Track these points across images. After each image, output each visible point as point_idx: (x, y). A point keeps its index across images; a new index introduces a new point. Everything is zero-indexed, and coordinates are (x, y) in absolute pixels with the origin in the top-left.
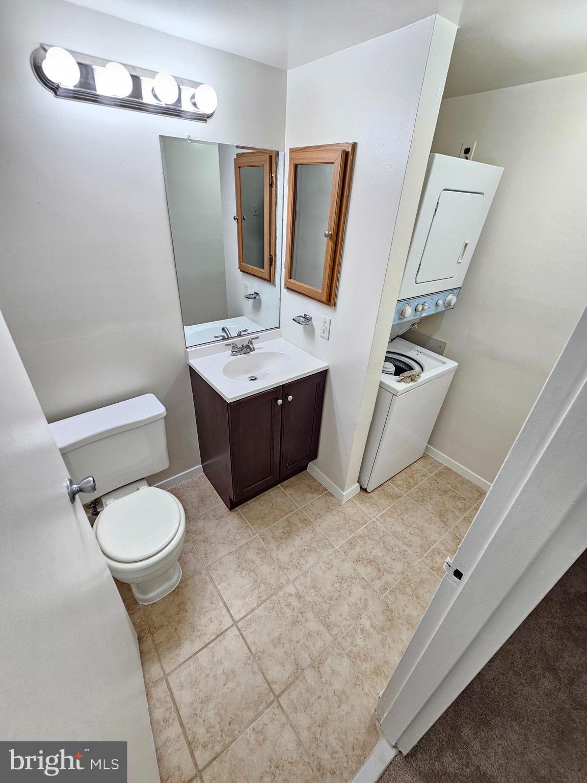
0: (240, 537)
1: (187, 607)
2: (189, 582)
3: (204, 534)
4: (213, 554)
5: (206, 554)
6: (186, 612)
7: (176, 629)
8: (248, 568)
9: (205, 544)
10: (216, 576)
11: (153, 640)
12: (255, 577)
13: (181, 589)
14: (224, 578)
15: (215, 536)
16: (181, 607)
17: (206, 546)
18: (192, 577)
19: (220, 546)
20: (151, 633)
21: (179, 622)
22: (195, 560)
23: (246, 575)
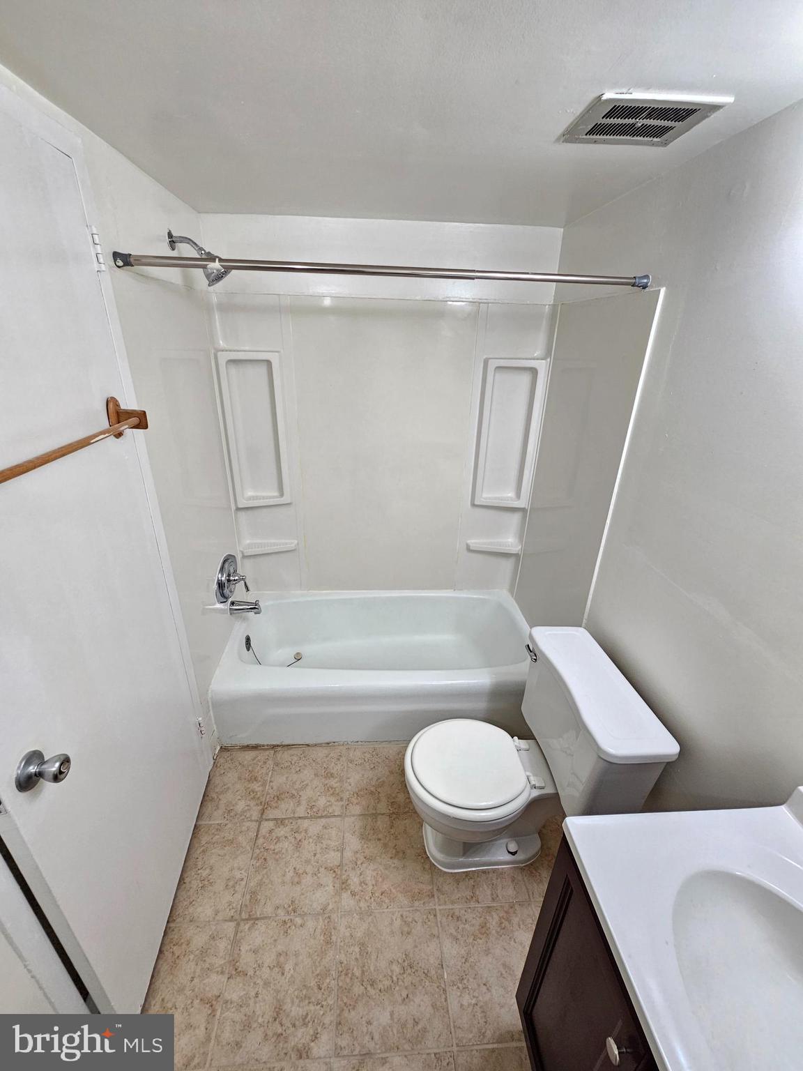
0: (465, 1003)
1: (396, 861)
2: (427, 877)
3: (498, 932)
4: (453, 931)
5: (458, 918)
6: (391, 858)
7: (379, 840)
8: (400, 983)
9: (477, 927)
10: (416, 919)
11: (383, 814)
12: (380, 986)
13: (423, 861)
14: (406, 929)
15: (487, 952)
16: (400, 854)
17: (473, 925)
18: (432, 882)
19: (463, 952)
20: (391, 814)
21: (385, 846)
22: (457, 897)
23: (392, 971)
